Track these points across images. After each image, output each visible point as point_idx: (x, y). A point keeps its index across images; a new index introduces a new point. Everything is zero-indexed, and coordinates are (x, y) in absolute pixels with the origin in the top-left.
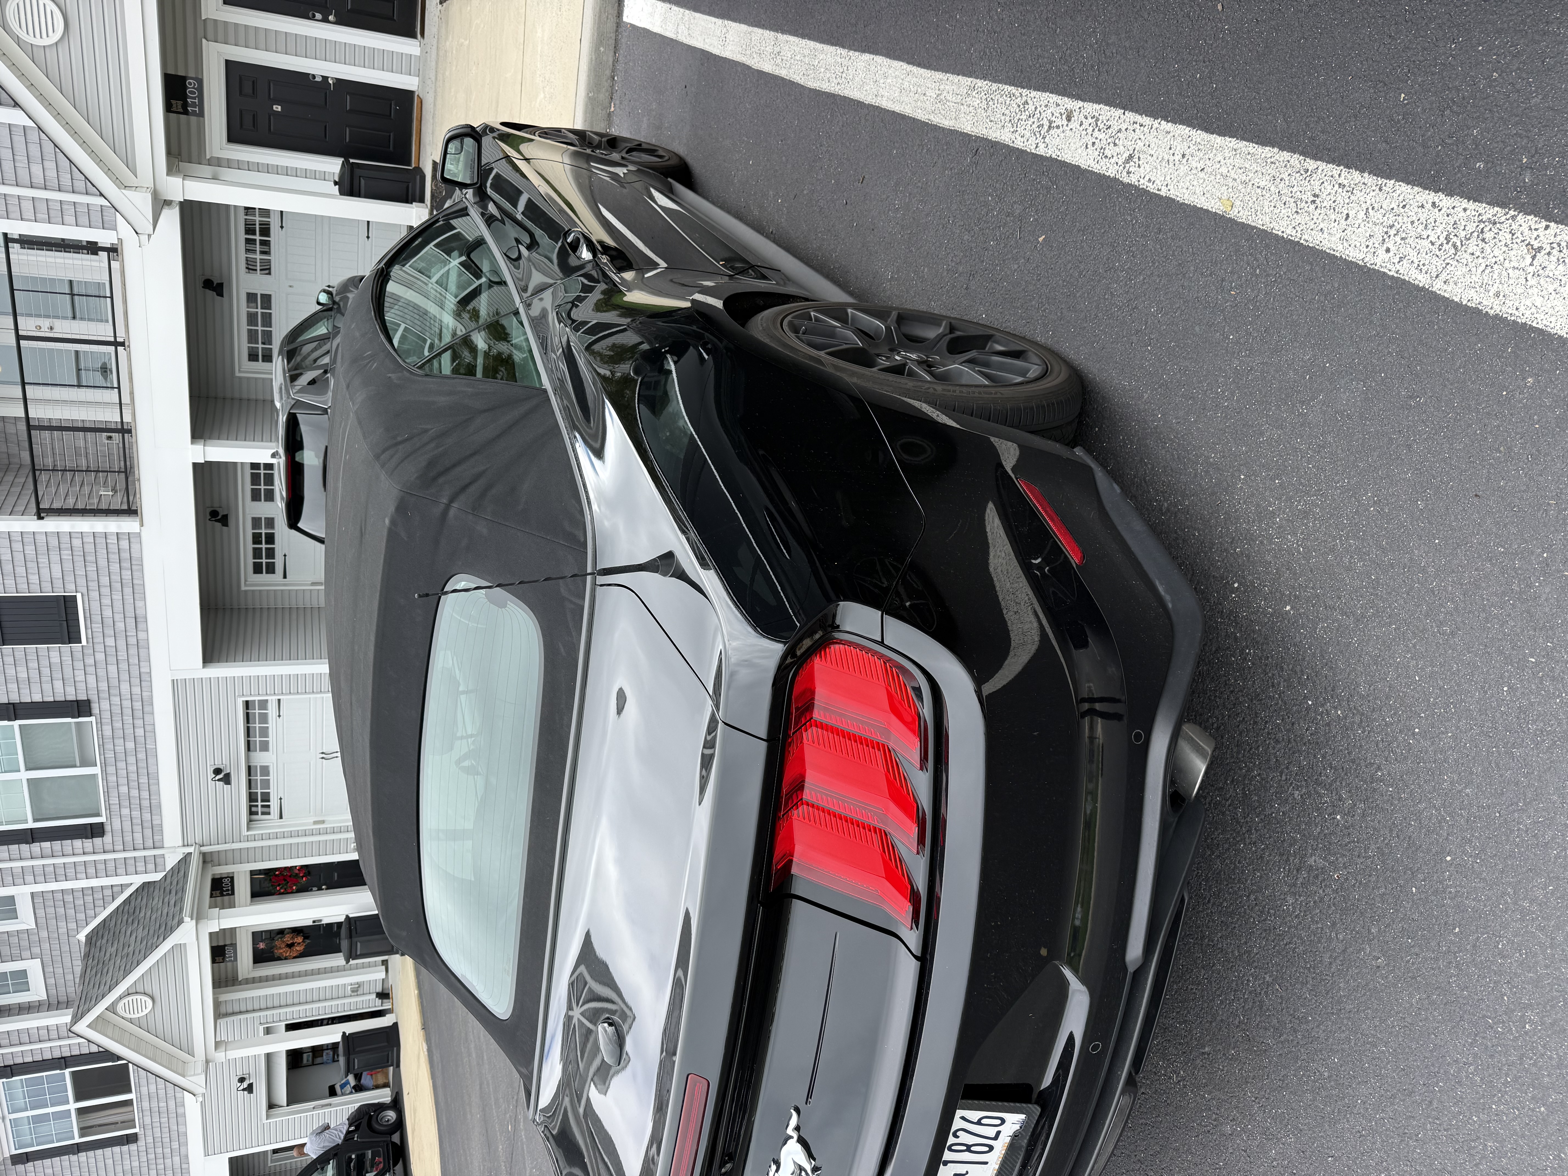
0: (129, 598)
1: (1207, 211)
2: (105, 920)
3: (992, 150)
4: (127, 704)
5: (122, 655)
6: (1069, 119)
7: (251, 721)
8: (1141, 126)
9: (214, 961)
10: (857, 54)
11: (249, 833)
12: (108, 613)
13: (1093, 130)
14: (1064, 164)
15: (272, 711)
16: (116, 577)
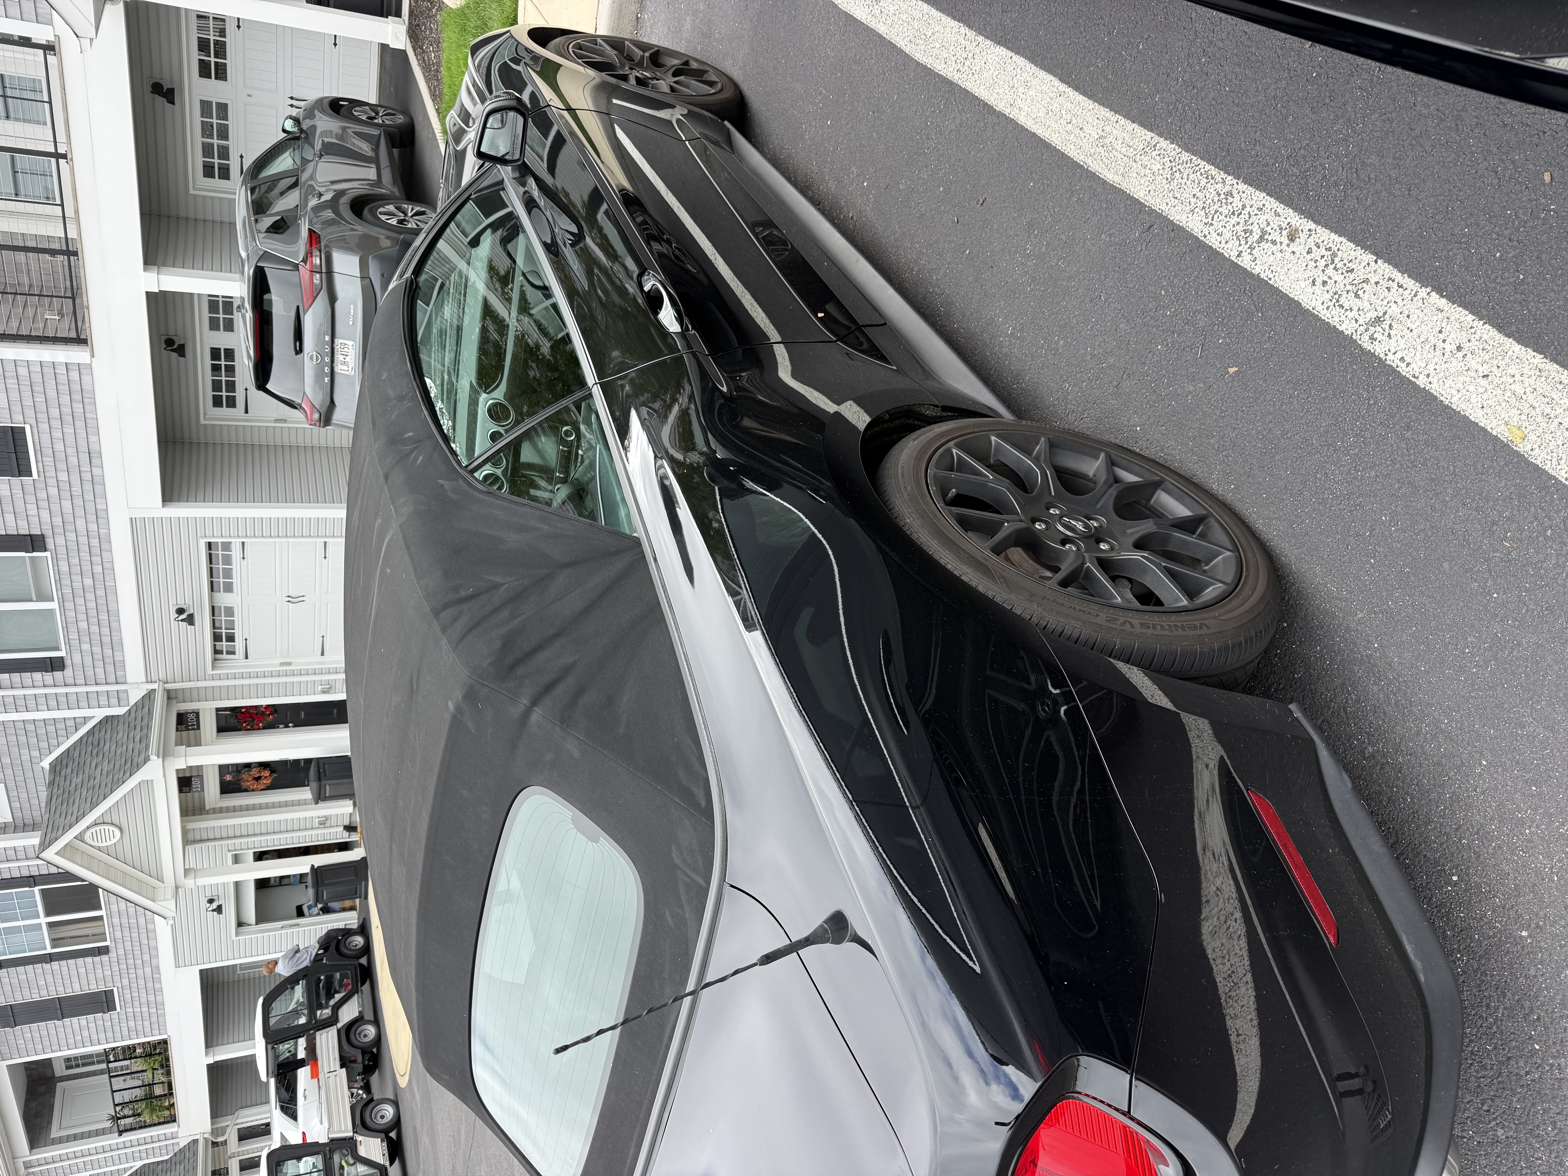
0: (82, 433)
1: (1484, 430)
2: (68, 749)
3: (1172, 234)
4: (83, 540)
5: (77, 490)
6: (1292, 238)
7: (213, 562)
8: (1401, 286)
9: (181, 791)
10: (988, 42)
11: (214, 672)
12: (59, 446)
13: (1327, 266)
14: (1276, 291)
15: (236, 553)
16: (66, 410)
